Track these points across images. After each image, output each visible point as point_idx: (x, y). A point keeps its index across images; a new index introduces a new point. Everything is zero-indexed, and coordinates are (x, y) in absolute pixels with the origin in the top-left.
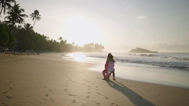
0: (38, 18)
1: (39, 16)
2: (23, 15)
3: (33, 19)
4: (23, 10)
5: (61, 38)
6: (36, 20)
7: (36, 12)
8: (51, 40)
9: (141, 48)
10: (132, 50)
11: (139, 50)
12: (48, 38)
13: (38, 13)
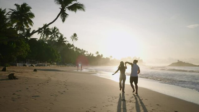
0: (76, 39)
1: (76, 38)
2: (65, 41)
3: (73, 40)
4: (65, 38)
5: (97, 53)
6: (75, 41)
7: (75, 35)
8: (89, 54)
9: (183, 62)
10: (173, 63)
11: (180, 63)
12: (87, 52)
13: (76, 35)
